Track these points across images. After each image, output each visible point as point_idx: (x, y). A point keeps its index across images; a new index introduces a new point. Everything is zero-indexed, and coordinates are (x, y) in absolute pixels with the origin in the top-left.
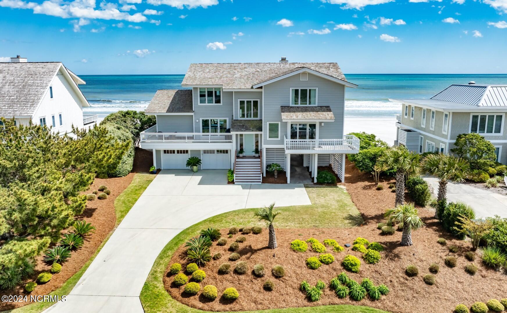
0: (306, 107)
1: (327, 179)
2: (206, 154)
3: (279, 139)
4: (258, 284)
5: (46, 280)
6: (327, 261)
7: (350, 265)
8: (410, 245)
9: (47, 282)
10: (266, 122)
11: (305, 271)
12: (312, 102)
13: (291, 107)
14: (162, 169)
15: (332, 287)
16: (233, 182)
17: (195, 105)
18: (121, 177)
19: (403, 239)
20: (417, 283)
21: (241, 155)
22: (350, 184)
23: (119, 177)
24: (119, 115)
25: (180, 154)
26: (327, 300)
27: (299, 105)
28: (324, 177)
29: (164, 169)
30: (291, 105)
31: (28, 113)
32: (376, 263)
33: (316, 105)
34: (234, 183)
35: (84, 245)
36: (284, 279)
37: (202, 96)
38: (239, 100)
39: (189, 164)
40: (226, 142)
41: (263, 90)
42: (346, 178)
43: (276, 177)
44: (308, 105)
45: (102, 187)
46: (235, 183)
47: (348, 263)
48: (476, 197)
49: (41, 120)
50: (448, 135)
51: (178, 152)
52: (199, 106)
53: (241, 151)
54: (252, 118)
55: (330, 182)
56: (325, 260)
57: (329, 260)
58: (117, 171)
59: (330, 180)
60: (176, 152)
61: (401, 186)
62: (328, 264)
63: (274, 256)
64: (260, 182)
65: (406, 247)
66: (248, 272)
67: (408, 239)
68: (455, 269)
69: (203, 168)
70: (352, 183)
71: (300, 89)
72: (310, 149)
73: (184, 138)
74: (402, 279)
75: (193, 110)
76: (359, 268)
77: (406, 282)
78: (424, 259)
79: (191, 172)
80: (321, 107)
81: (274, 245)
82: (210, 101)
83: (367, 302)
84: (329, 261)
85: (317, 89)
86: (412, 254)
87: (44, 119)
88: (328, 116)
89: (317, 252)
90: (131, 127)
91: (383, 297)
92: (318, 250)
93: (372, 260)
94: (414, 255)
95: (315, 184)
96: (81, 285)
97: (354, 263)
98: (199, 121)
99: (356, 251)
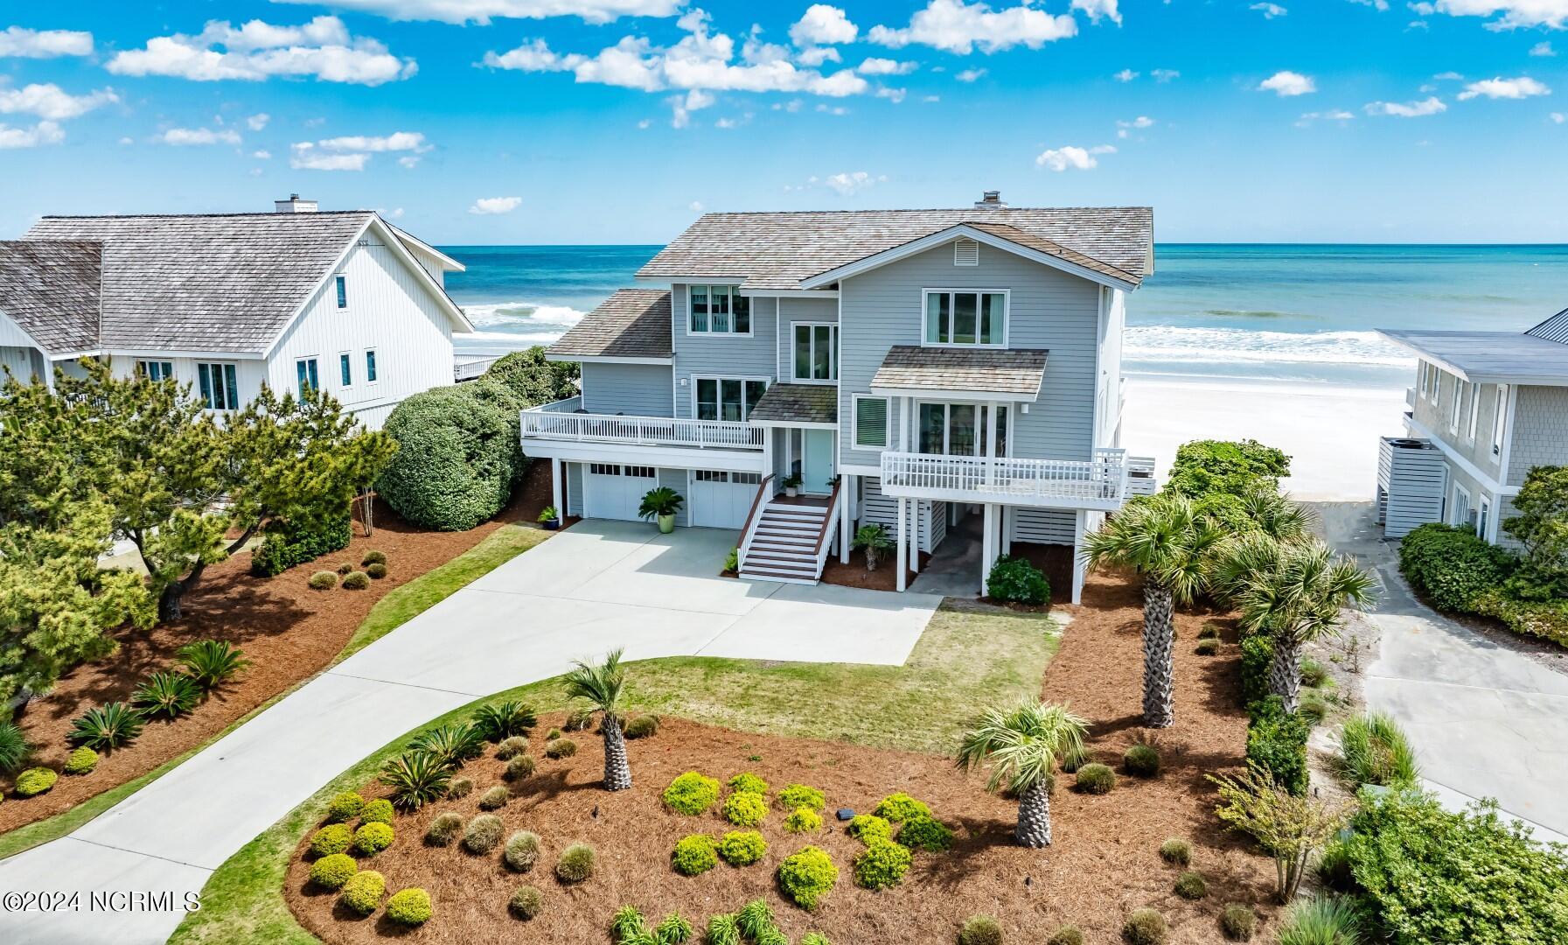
0: (971, 351)
1: (1017, 589)
2: (703, 483)
3: (887, 448)
4: (506, 889)
5: (32, 790)
6: (735, 855)
7: (793, 881)
8: (1040, 845)
9: (33, 795)
10: (847, 395)
11: (658, 876)
12: (992, 335)
13: (924, 349)
14: (585, 516)
15: (710, 941)
16: (732, 572)
17: (678, 336)
18: (452, 530)
19: (1021, 819)
21: (791, 493)
22: (1097, 610)
23: (446, 530)
24: (526, 358)
25: (632, 478)
27: (951, 344)
28: (1008, 579)
29: (590, 518)
30: (924, 343)
31: (256, 345)
32: (886, 889)
33: (1006, 345)
34: (737, 576)
35: (203, 709)
36: (581, 889)
37: (699, 308)
38: (793, 325)
39: (646, 508)
40: (750, 450)
41: (839, 295)
42: (1087, 589)
43: (870, 568)
44: (978, 345)
45: (372, 554)
46: (742, 576)
47: (789, 873)
48: (1520, 704)
49: (301, 365)
51: (628, 471)
52: (690, 338)
53: (796, 479)
55: (1025, 597)
56: (730, 850)
57: (743, 852)
58: (440, 515)
59: (1025, 593)
60: (622, 471)
61: (1158, 636)
62: (735, 864)
63: (595, 814)
64: (812, 578)
65: (1021, 851)
66: (493, 851)
67: (1031, 823)
69: (696, 524)
70: (1103, 607)
71: (952, 292)
72: (957, 487)
73: (631, 430)
75: (674, 351)
76: (821, 895)
78: (1055, 902)
79: (654, 532)
80: (1019, 351)
81: (614, 779)
82: (720, 326)
84: (741, 857)
85: (1008, 293)
86: (1022, 879)
87: (313, 363)
88: (1022, 384)
89: (730, 821)
90: (546, 392)
92: (733, 816)
93: (871, 876)
94: (1027, 882)
95: (982, 600)
96: (116, 815)
97: (802, 877)
98: (689, 384)
99: (855, 836)
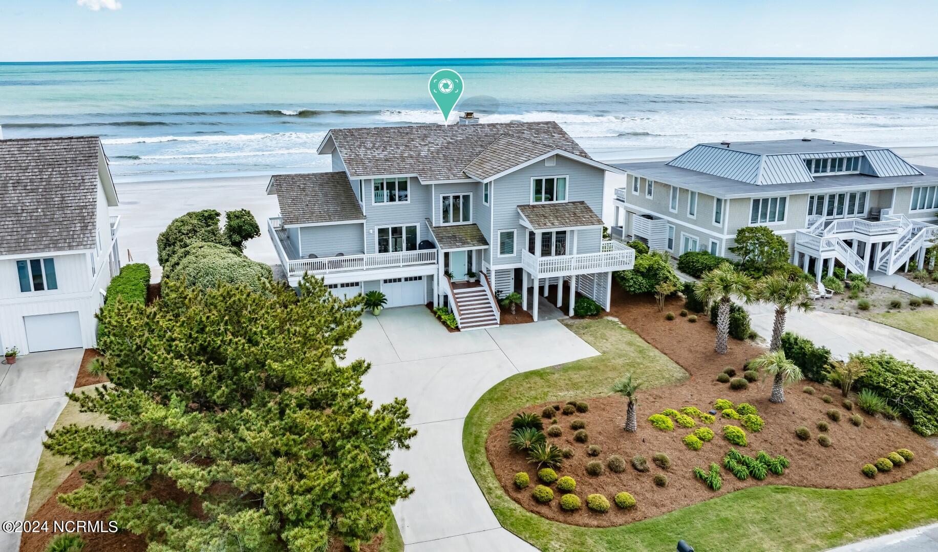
0: (554, 205)
2: (387, 284)
3: (515, 254)
4: (647, 481)
7: (735, 438)
10: (495, 231)
11: (689, 454)
12: (560, 197)
13: (533, 206)
15: (728, 469)
16: (457, 329)
17: (366, 206)
20: (812, 446)
25: (344, 288)
26: (730, 487)
27: (543, 203)
28: (585, 306)
30: (531, 203)
31: (84, 243)
32: (761, 431)
33: (566, 201)
34: (459, 330)
36: (672, 469)
38: (441, 196)
39: (367, 303)
40: (429, 264)
43: (514, 314)
44: (555, 202)
46: (462, 330)
47: (731, 436)
50: (723, 228)
51: (343, 285)
52: (374, 207)
54: (461, 223)
55: (593, 314)
56: (704, 436)
59: (594, 311)
60: (339, 286)
62: (707, 440)
63: (644, 441)
64: (497, 324)
66: (627, 468)
68: (840, 423)
69: (385, 307)
71: (543, 179)
74: (796, 446)
75: (364, 215)
76: (746, 440)
77: (802, 448)
78: (806, 416)
79: (370, 316)
80: (573, 203)
83: (771, 479)
85: (567, 177)
86: (791, 413)
88: (594, 220)
89: (688, 427)
91: (787, 471)
92: (688, 425)
93: (755, 428)
94: (794, 414)
95: (573, 318)
97: (737, 436)
98: (374, 232)
